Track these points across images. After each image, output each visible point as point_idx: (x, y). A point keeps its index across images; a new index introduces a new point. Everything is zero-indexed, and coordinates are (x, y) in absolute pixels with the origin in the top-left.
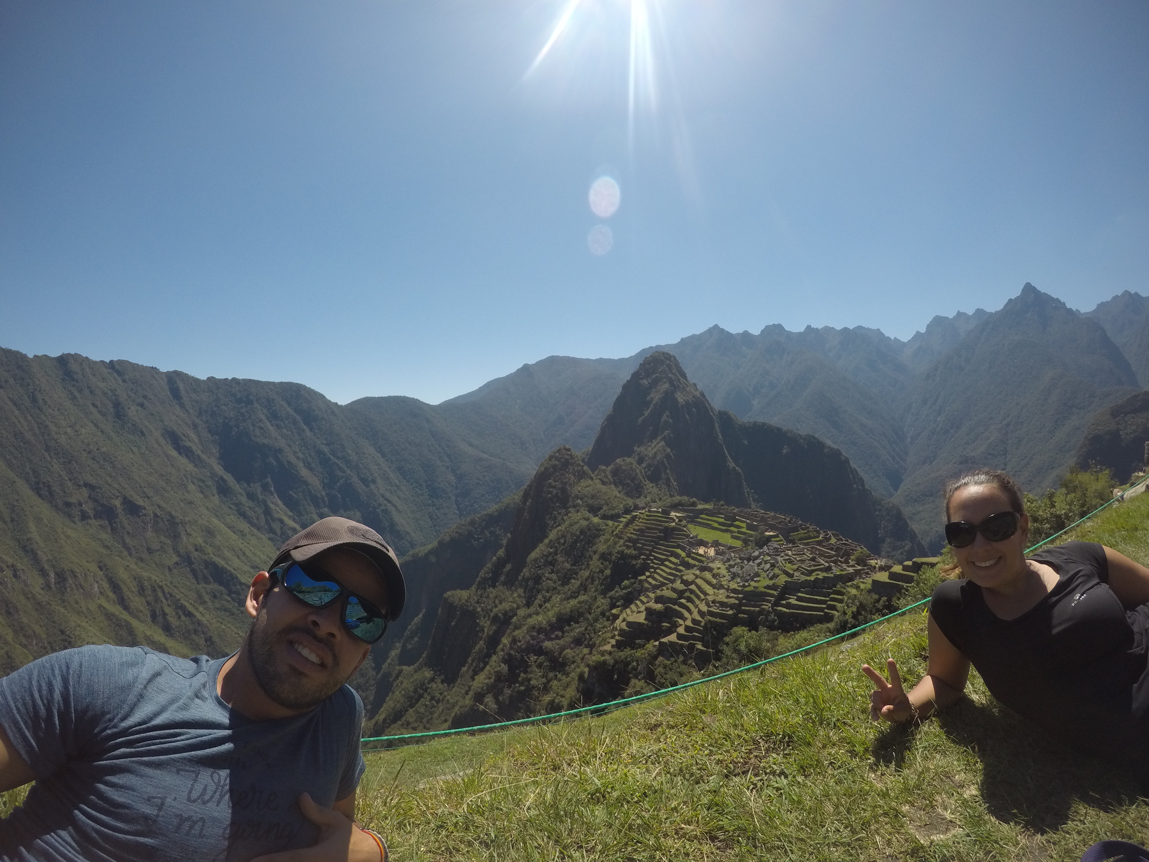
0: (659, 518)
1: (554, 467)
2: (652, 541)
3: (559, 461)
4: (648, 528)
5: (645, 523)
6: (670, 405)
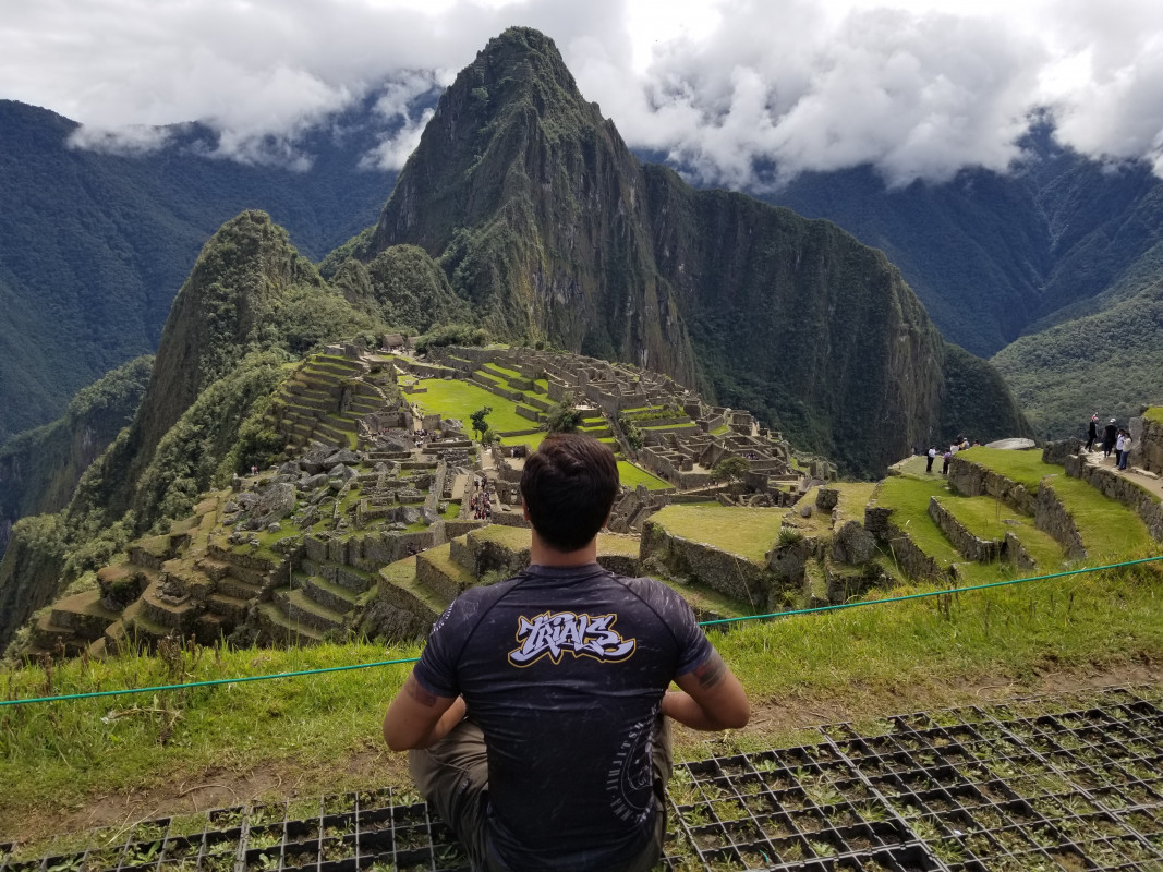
0: (337, 366)
1: (226, 255)
2: (315, 414)
3: (238, 243)
4: (311, 386)
5: (309, 375)
6: (526, 143)
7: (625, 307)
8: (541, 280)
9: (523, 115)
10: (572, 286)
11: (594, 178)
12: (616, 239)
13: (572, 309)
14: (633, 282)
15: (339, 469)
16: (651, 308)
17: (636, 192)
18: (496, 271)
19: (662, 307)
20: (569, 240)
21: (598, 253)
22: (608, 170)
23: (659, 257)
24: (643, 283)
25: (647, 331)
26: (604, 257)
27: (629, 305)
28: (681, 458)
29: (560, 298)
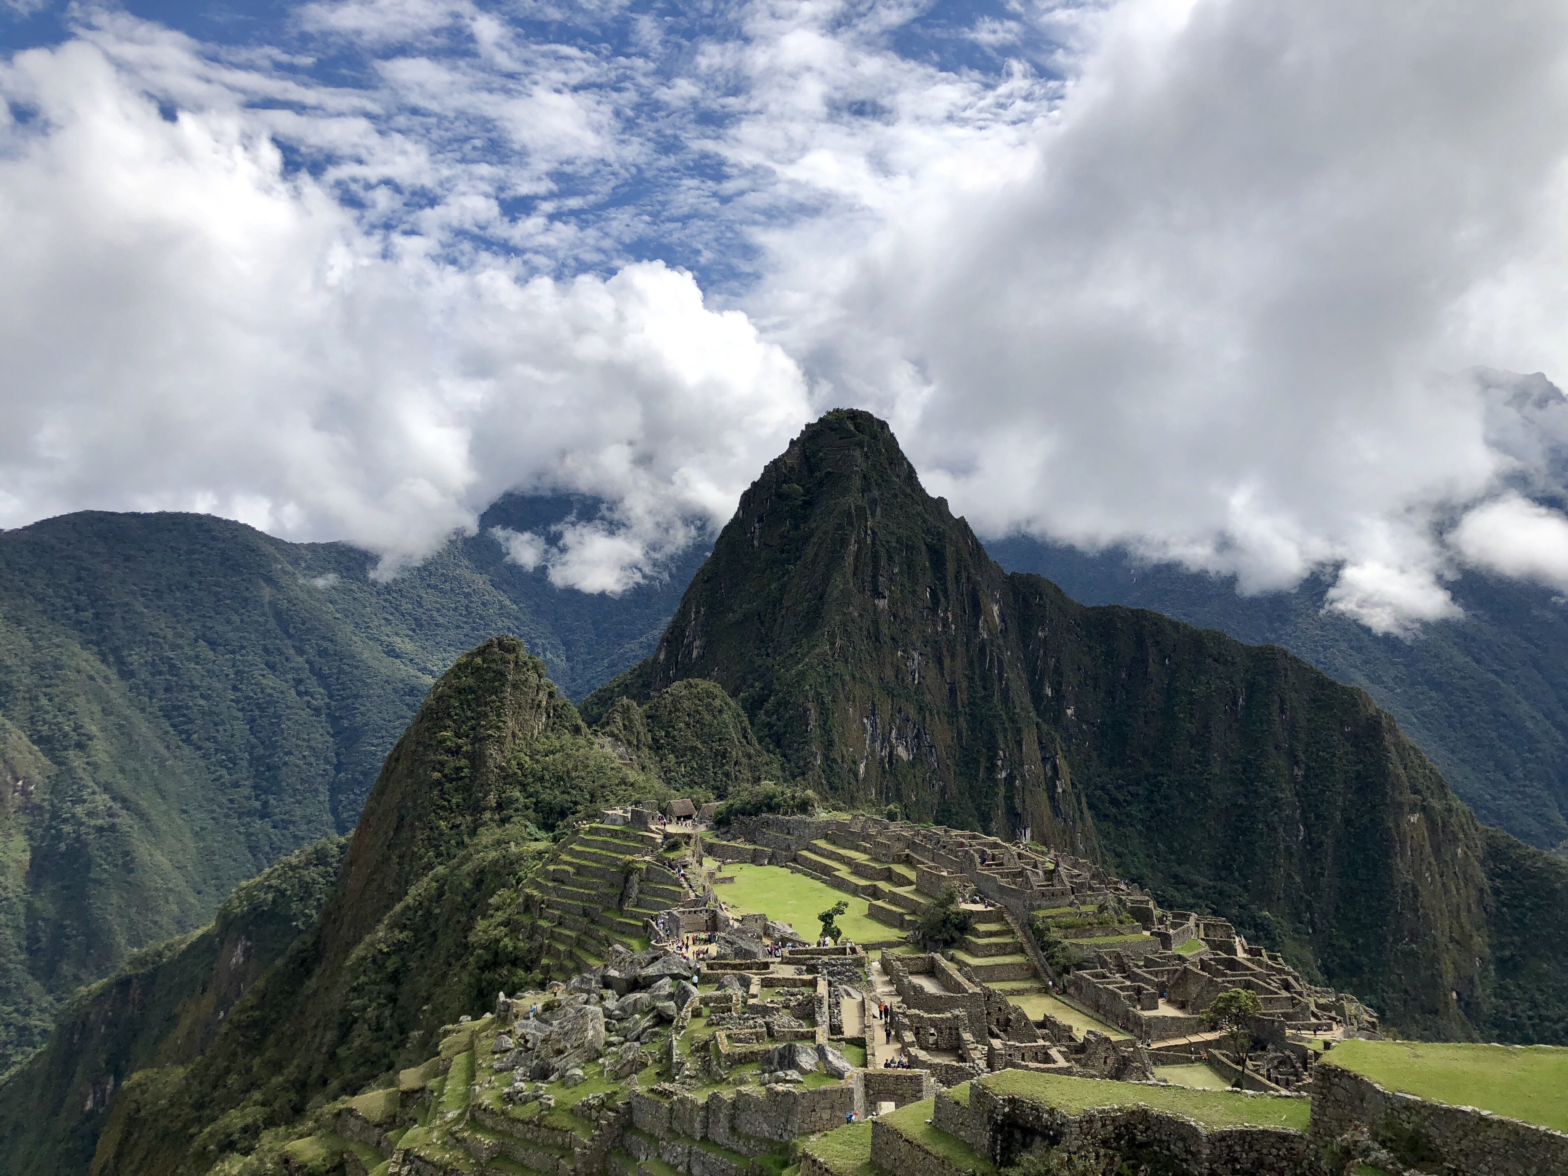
0: (617, 840)
2: (586, 913)
3: (480, 679)
6: (853, 548)
7: (994, 765)
8: (874, 726)
9: (850, 513)
10: (917, 736)
11: (945, 592)
12: (977, 672)
13: (918, 766)
14: (1005, 730)
15: (666, 986)
16: (1033, 768)
17: (1000, 609)
18: (813, 714)
19: (1048, 767)
20: (913, 673)
21: (953, 691)
22: (964, 580)
23: (1037, 697)
24: (1019, 731)
25: (1027, 800)
26: (962, 696)
27: (1000, 763)
28: (1139, 991)
29: (901, 751)
